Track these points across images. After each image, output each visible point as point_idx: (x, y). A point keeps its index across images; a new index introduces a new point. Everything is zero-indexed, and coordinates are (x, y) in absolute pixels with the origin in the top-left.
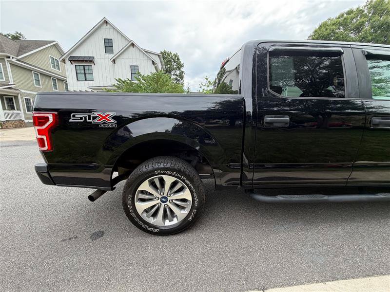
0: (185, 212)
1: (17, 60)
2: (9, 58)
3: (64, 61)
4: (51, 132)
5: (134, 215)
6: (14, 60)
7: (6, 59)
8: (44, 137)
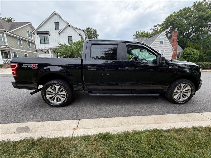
0: (64, 99)
1: (10, 33)
2: (6, 31)
3: (34, 33)
4: (17, 70)
5: (46, 99)
6: (8, 33)
7: (4, 32)
8: (14, 72)
